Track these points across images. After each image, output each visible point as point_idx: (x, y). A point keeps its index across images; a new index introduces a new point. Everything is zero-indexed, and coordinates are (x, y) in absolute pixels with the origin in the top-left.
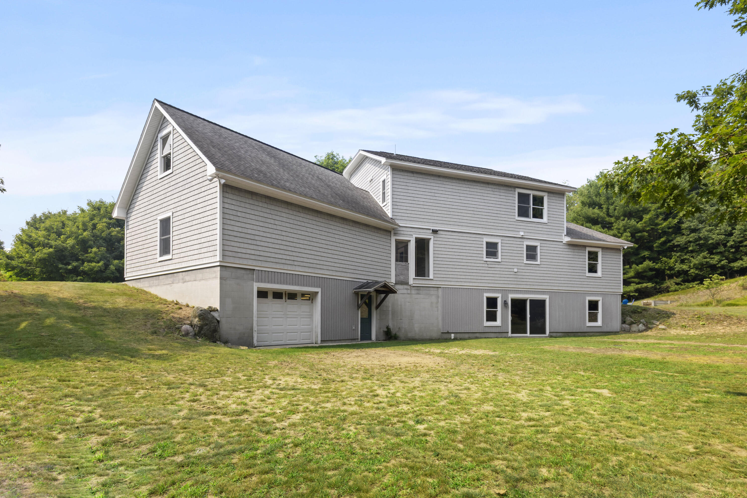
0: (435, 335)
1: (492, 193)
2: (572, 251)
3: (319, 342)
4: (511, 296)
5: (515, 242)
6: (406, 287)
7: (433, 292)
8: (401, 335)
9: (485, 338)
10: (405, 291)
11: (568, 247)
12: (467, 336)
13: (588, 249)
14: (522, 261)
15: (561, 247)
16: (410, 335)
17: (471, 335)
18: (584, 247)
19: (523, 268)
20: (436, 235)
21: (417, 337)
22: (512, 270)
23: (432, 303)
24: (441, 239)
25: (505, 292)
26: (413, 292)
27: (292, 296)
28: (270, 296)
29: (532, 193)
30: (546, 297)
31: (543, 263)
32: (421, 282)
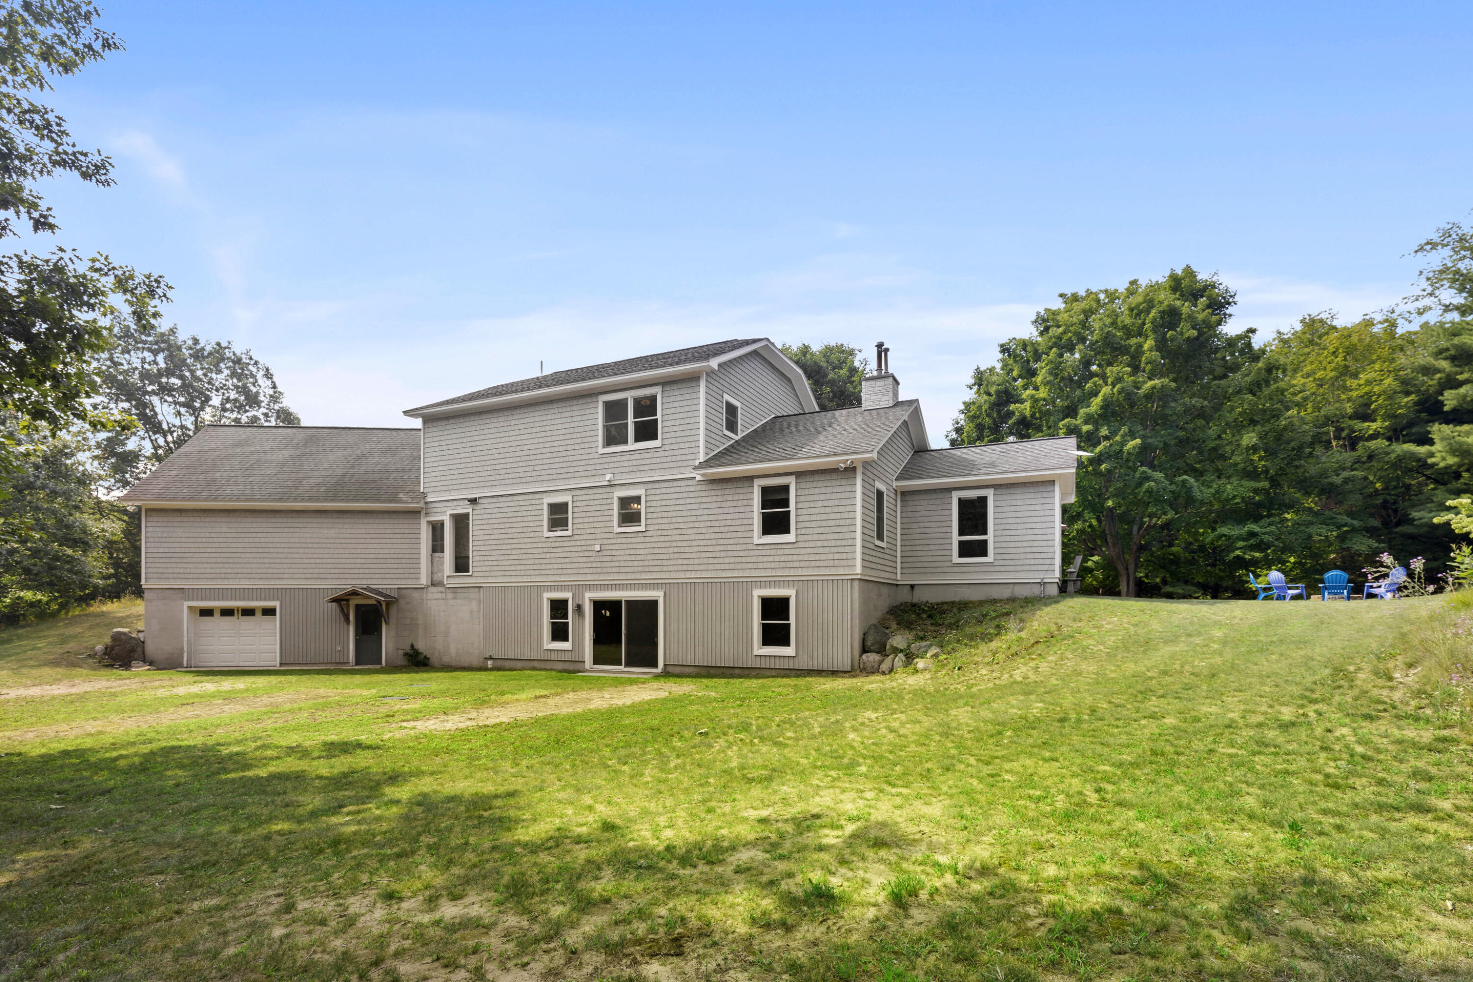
0: (476, 662)
1: (559, 416)
2: (719, 492)
3: (278, 663)
4: (590, 595)
5: (598, 496)
6: (440, 589)
7: (473, 594)
8: (434, 660)
9: (546, 670)
10: (439, 596)
11: (710, 487)
12: (519, 664)
13: (758, 484)
14: (610, 530)
15: (692, 489)
16: (446, 660)
17: (524, 664)
18: (749, 479)
19: (613, 541)
20: (475, 507)
21: (453, 664)
22: (589, 548)
23: (472, 612)
24: (483, 511)
25: (579, 588)
26: (450, 596)
27: (248, 612)
28: (217, 614)
29: (629, 396)
30: (657, 594)
31: (652, 527)
32: (462, 580)
